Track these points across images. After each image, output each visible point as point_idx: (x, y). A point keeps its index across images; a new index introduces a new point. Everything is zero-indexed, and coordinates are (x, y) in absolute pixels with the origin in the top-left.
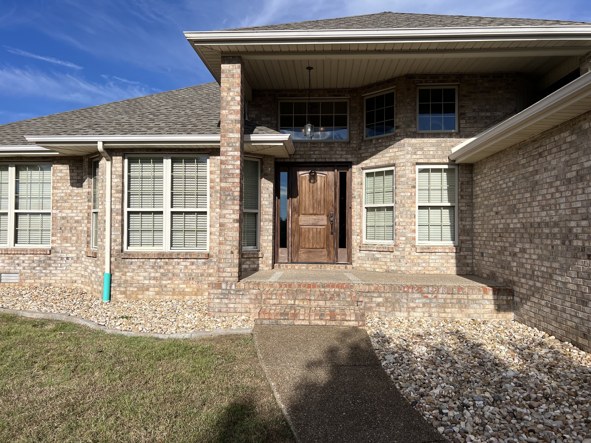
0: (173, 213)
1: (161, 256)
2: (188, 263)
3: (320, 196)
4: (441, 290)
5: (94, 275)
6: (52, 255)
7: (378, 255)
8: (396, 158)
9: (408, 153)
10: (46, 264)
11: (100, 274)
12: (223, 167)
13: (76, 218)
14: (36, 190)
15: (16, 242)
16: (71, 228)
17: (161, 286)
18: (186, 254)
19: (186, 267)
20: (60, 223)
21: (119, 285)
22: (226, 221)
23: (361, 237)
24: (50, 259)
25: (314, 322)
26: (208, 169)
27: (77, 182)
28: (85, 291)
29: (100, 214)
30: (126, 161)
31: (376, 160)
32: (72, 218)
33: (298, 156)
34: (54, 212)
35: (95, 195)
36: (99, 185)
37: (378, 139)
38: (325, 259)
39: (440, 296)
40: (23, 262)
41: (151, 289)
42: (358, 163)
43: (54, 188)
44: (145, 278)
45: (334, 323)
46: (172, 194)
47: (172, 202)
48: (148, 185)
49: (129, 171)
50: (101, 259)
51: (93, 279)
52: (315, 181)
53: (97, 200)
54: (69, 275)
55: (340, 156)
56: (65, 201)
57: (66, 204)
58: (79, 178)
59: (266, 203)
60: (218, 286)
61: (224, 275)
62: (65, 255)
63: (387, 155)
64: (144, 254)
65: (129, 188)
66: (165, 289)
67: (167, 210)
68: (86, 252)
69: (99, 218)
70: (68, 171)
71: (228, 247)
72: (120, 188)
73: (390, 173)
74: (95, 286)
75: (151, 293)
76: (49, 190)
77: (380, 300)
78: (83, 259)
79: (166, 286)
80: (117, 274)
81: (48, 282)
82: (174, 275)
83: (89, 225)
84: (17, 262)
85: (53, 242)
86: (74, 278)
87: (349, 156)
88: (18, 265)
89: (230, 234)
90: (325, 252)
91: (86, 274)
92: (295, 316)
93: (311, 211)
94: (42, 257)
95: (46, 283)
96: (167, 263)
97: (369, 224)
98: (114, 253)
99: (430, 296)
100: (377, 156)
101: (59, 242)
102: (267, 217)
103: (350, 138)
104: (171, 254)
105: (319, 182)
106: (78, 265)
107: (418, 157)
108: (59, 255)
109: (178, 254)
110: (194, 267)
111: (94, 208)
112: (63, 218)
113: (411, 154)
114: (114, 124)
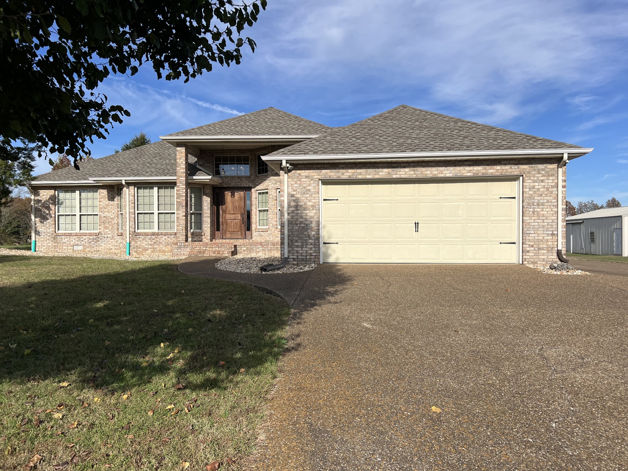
0: (159, 213)
1: (153, 234)
2: (166, 237)
3: (237, 204)
4: (269, 244)
5: (121, 244)
6: (99, 236)
7: (262, 233)
8: (268, 186)
9: (273, 184)
10: (97, 240)
11: (125, 243)
12: (178, 192)
13: (111, 217)
14: (90, 203)
15: (80, 229)
16: (109, 222)
17: (154, 248)
18: (165, 233)
19: (165, 239)
20: (103, 219)
21: (134, 248)
22: (180, 216)
23: (256, 225)
24: (98, 238)
25: (211, 255)
26: (175, 192)
27: (111, 198)
28: (116, 253)
29: (124, 214)
30: (136, 188)
31: (261, 186)
32: (109, 216)
33: (224, 184)
34: (100, 213)
35: (121, 205)
36: (123, 200)
37: (261, 176)
38: (239, 237)
39: (269, 246)
40: (85, 239)
41: (149, 250)
42: (254, 187)
43: (100, 201)
44: (146, 245)
45: (219, 255)
46: (158, 204)
47: (158, 208)
48: (147, 201)
49: (137, 194)
50: (125, 236)
51: (121, 246)
52: (234, 196)
53: (122, 207)
54: (108, 246)
55: (245, 184)
56: (105, 208)
57: (106, 210)
58: (112, 196)
59: (206, 208)
60: (176, 244)
61: (179, 239)
62: (106, 236)
63: (265, 184)
64: (145, 233)
65: (138, 202)
66: (156, 250)
67: (156, 212)
68: (117, 233)
69: (124, 216)
70: (107, 193)
71: (181, 228)
72: (133, 201)
73: (267, 193)
74: (122, 250)
75: (149, 251)
76: (97, 203)
77: (245, 248)
78: (115, 237)
79: (156, 248)
80: (132, 243)
81: (98, 249)
82: (160, 243)
83: (118, 220)
84: (82, 239)
85: (100, 229)
86: (111, 247)
87: (250, 184)
88: (82, 241)
89: (181, 222)
90: (240, 233)
91: (117, 244)
92: (204, 253)
93: (232, 212)
94: (95, 237)
95: (97, 250)
96: (156, 237)
97: (260, 219)
98: (131, 233)
99: (265, 246)
100: (262, 184)
101: (103, 229)
102: (206, 215)
103: (251, 175)
104: (158, 233)
105: (236, 197)
106: (112, 241)
107: (278, 185)
108: (103, 236)
109: (162, 233)
110: (169, 239)
111: (121, 211)
112: (105, 217)
113: (274, 184)
114: (129, 170)
